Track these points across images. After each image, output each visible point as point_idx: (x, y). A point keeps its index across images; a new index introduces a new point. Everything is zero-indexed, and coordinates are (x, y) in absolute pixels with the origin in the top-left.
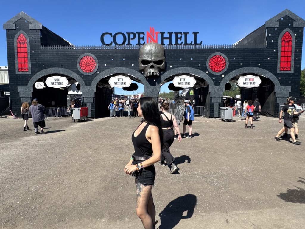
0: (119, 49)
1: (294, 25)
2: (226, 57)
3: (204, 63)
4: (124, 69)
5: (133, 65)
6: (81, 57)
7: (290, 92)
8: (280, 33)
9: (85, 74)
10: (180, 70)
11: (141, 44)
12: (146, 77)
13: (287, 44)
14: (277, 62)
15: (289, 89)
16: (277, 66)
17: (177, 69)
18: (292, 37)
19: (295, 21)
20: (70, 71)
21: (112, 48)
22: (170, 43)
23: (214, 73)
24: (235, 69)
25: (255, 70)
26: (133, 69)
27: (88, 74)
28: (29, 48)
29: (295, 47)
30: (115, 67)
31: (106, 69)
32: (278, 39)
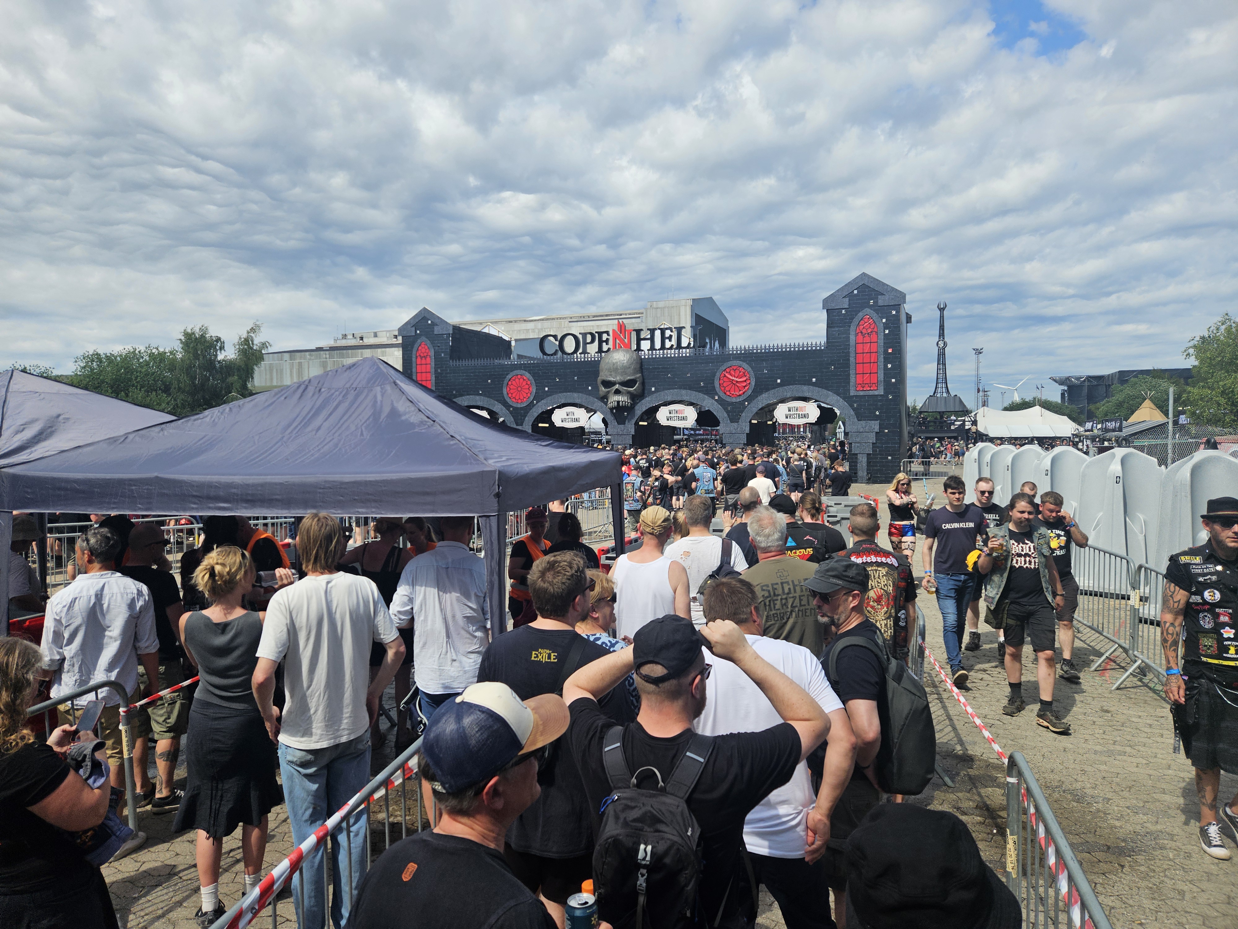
0: (567, 362)
1: (881, 302)
2: (750, 369)
3: (710, 381)
4: (575, 395)
5: (590, 388)
6: (509, 377)
7: (876, 433)
8: (852, 319)
9: (515, 405)
10: (669, 395)
11: (604, 352)
12: (611, 409)
13: (867, 339)
14: (849, 375)
15: (875, 426)
16: (849, 383)
17: (662, 393)
18: (877, 324)
19: (883, 294)
20: (492, 401)
21: (557, 360)
22: (652, 348)
23: (728, 399)
24: (767, 390)
25: (806, 390)
26: (589, 395)
27: (519, 406)
28: (433, 364)
29: (884, 343)
30: (560, 392)
31: (548, 396)
32: (849, 330)
